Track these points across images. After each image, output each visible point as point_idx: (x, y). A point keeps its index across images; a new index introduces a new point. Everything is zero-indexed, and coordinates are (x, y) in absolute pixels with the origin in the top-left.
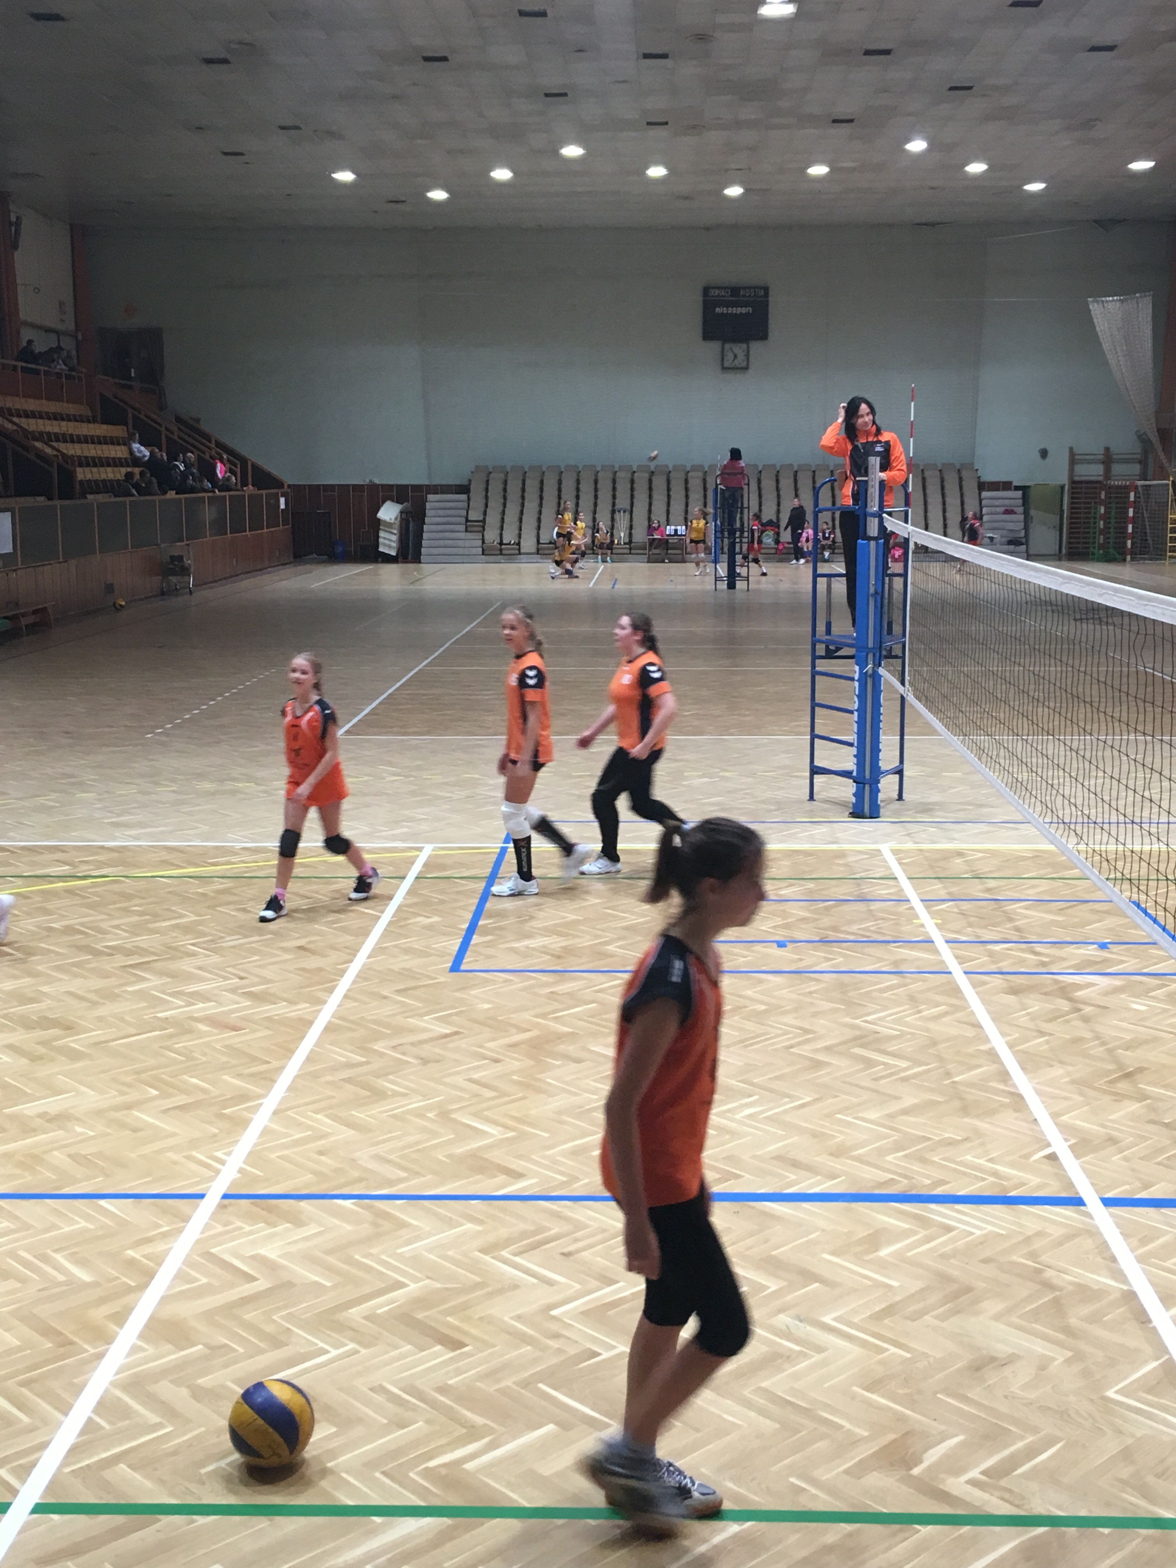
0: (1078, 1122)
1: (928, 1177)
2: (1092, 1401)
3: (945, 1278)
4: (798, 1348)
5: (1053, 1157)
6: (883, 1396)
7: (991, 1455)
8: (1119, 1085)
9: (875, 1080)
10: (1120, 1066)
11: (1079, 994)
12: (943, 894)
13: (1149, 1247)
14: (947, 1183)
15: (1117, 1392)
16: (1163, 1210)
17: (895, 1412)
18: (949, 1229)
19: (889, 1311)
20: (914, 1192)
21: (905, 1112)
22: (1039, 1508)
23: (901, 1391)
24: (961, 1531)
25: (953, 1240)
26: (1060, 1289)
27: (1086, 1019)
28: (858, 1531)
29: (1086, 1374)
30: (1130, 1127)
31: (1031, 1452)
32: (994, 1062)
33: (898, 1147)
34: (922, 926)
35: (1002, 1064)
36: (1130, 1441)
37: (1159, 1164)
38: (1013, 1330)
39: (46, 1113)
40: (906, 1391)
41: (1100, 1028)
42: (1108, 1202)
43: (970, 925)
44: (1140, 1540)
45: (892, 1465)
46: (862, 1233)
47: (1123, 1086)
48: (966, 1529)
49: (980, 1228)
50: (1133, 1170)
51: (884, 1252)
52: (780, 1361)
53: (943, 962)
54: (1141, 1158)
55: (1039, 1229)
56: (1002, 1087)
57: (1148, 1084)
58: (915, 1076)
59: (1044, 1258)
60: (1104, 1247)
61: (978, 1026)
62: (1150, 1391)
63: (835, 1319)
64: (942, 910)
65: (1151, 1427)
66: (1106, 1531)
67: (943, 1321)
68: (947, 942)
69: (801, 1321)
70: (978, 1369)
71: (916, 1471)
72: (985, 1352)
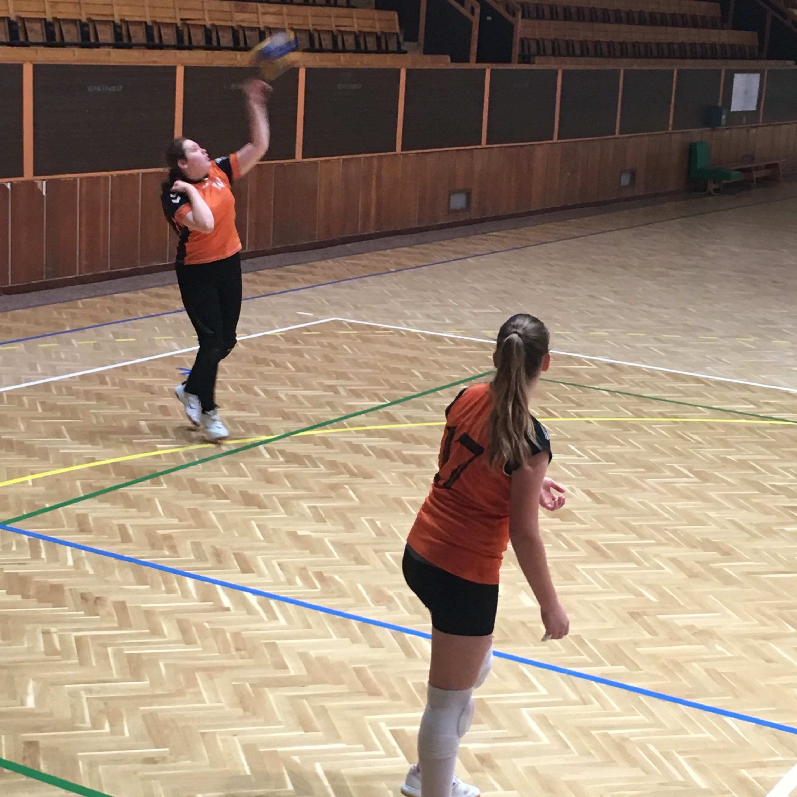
39: (693, 626)
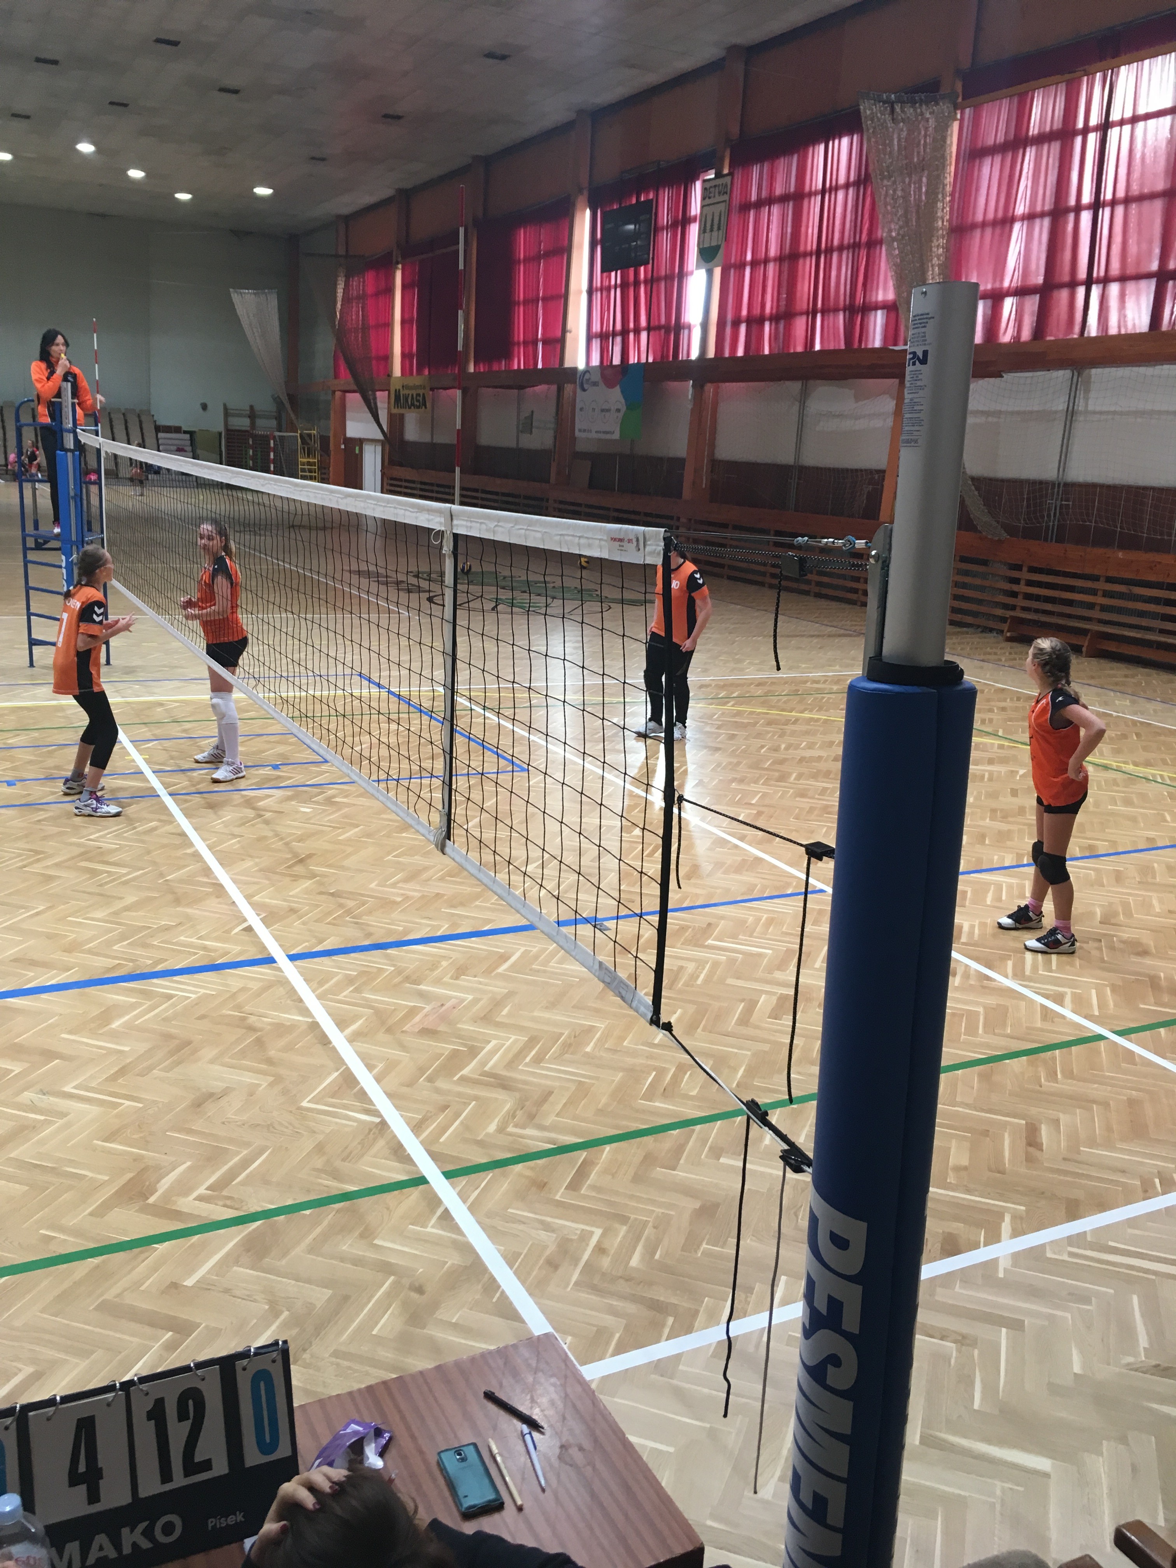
0: (267, 900)
1: (149, 958)
2: (291, 1112)
3: (168, 1037)
4: (42, 1118)
5: (249, 929)
6: (121, 1143)
7: (213, 1173)
8: (295, 869)
9: (101, 885)
10: (295, 855)
11: (261, 804)
12: (149, 735)
13: (326, 986)
14: (166, 960)
15: (309, 1102)
16: (335, 958)
17: (132, 1153)
18: (170, 997)
19: (122, 1071)
20: (138, 972)
21: (127, 909)
22: (255, 1207)
23: (135, 1136)
24: (192, 1241)
25: (174, 1005)
26: (261, 1030)
27: (267, 822)
28: (104, 1262)
29: (285, 1092)
30: (305, 899)
31: (245, 1163)
32: (198, 862)
33: (123, 937)
34: (133, 761)
35: (205, 862)
36: (321, 1137)
37: (328, 923)
38: (226, 1069)
40: (142, 1135)
41: (279, 829)
42: (292, 958)
43: (172, 758)
44: (334, 1213)
45: (131, 1199)
46: (95, 1011)
47: (299, 869)
48: (196, 1238)
49: (196, 992)
50: (310, 931)
51: (115, 1025)
52: (26, 1132)
53: (153, 788)
54: (316, 921)
55: (242, 986)
56: (205, 880)
57: (317, 865)
58: (133, 879)
59: (247, 1008)
60: (292, 992)
61: (183, 835)
62: (333, 1095)
63: (75, 1088)
64: (148, 748)
65: (337, 1123)
66: (308, 1212)
67: (168, 1072)
68: (154, 772)
69: (44, 1094)
70: (199, 1105)
71: (151, 1200)
72: (204, 1090)
